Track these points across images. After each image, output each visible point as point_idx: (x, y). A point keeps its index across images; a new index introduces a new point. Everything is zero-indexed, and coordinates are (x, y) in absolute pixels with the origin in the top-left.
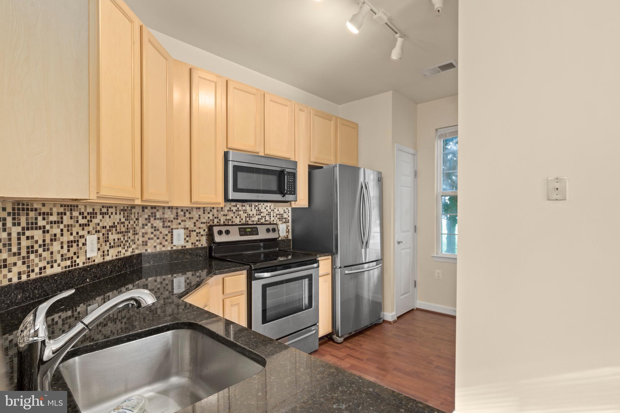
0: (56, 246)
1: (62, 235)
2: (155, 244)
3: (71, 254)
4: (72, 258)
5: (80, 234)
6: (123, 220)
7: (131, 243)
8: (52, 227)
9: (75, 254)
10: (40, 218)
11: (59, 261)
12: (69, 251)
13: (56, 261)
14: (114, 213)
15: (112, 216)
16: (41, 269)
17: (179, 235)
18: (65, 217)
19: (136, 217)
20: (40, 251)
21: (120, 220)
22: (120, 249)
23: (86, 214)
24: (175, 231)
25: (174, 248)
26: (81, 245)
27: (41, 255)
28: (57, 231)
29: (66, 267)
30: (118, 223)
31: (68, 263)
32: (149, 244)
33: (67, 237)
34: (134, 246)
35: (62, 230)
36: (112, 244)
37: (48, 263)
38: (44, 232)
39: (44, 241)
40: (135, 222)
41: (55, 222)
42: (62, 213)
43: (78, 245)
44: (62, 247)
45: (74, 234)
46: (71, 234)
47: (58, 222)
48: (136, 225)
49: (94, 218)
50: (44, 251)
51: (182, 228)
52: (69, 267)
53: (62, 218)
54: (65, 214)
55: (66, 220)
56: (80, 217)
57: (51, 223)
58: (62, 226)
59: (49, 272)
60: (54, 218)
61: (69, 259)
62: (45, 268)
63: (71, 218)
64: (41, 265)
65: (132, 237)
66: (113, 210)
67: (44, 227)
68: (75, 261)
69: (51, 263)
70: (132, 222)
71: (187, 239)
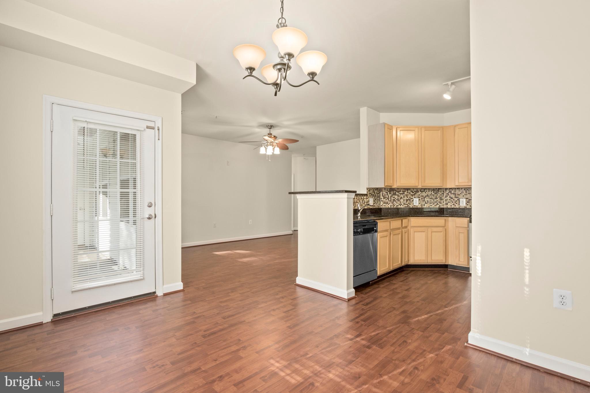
0: (402, 200)
1: (404, 197)
2: (451, 205)
3: (407, 203)
4: (408, 204)
5: (411, 197)
6: (433, 194)
7: (438, 203)
8: (400, 195)
9: (409, 203)
10: (397, 192)
11: (403, 204)
12: (406, 202)
13: (402, 204)
14: (428, 191)
15: (426, 192)
16: (397, 206)
17: (463, 202)
18: (405, 192)
19: (442, 193)
20: (397, 201)
21: (431, 194)
22: (431, 204)
23: (413, 191)
24: (461, 200)
25: (460, 207)
26: (411, 201)
27: (397, 202)
28: (403, 196)
29: (405, 207)
30: (430, 195)
31: (406, 206)
32: (448, 204)
33: (406, 198)
34: (440, 205)
35: (404, 196)
36: (427, 202)
37: (399, 204)
38: (398, 196)
39: (398, 198)
40: (441, 195)
41: (402, 194)
42: (404, 191)
43: (410, 201)
44: (404, 201)
45: (409, 197)
46: (408, 197)
47: (403, 194)
48: (442, 196)
49: (417, 193)
50: (398, 201)
51: (464, 198)
52: (406, 207)
53: (404, 192)
54: (405, 191)
55: (406, 193)
56: (411, 192)
57: (400, 194)
58: (404, 195)
59: (399, 207)
60: (401, 192)
61: (406, 204)
62: (398, 206)
63: (408, 193)
64: (397, 205)
65: (440, 201)
66: (428, 190)
67: (398, 195)
68: (409, 206)
69: (400, 205)
70: (439, 195)
71: (468, 203)
